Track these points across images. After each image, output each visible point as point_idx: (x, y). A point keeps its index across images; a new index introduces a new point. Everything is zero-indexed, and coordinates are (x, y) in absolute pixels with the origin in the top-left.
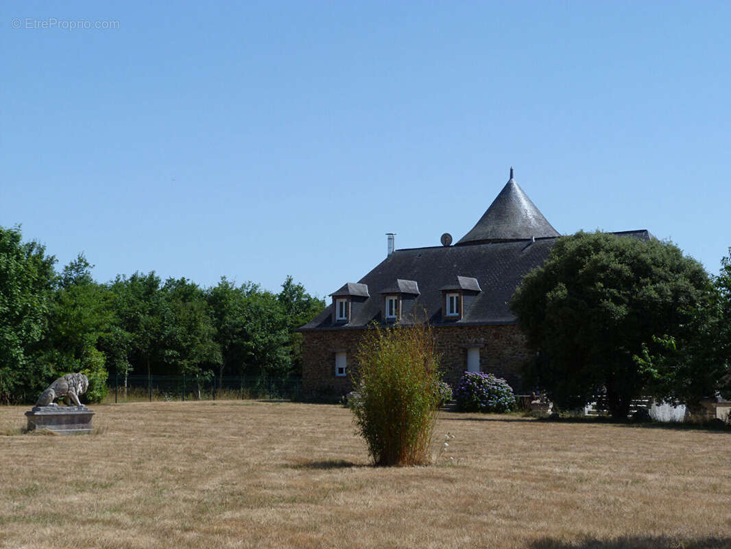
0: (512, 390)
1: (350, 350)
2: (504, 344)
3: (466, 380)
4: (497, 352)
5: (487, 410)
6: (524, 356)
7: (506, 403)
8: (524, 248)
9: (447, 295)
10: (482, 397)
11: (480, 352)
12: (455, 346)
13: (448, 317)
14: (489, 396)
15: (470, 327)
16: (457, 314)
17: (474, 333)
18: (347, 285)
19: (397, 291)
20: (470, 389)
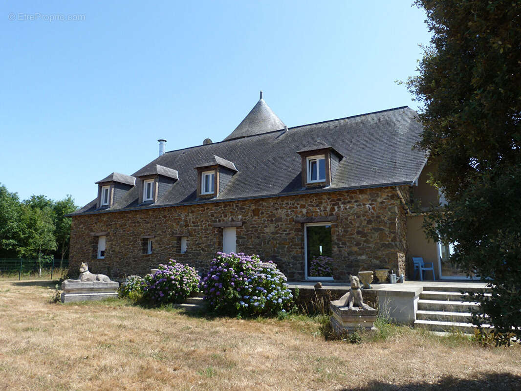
0: (286, 279)
1: (109, 233)
2: (265, 221)
3: (218, 264)
4: (256, 231)
5: (250, 314)
6: (289, 234)
7: (280, 300)
8: (279, 136)
9: (203, 173)
10: (243, 292)
11: (237, 232)
12: (209, 225)
13: (204, 196)
14: (254, 289)
15: (226, 203)
16: (213, 193)
17: (231, 210)
18: (113, 174)
19: (154, 173)
20: (224, 279)
